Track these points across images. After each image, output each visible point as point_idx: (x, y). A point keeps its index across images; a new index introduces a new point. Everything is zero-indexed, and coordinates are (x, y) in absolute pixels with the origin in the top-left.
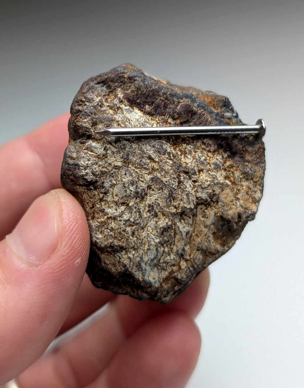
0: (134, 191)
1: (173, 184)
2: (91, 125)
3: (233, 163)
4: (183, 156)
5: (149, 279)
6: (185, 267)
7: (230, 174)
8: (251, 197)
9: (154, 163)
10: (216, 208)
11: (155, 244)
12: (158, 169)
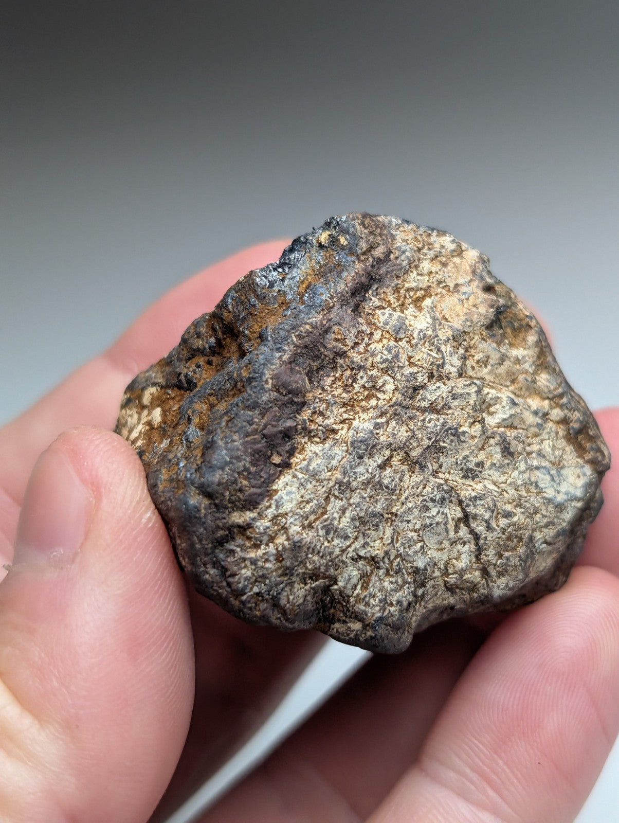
0: (439, 505)
1: (436, 426)
2: (303, 586)
3: (390, 288)
4: (380, 395)
5: (580, 488)
6: (562, 411)
7: (411, 297)
8: (451, 259)
9: (394, 459)
10: (474, 338)
11: (528, 471)
12: (406, 453)
